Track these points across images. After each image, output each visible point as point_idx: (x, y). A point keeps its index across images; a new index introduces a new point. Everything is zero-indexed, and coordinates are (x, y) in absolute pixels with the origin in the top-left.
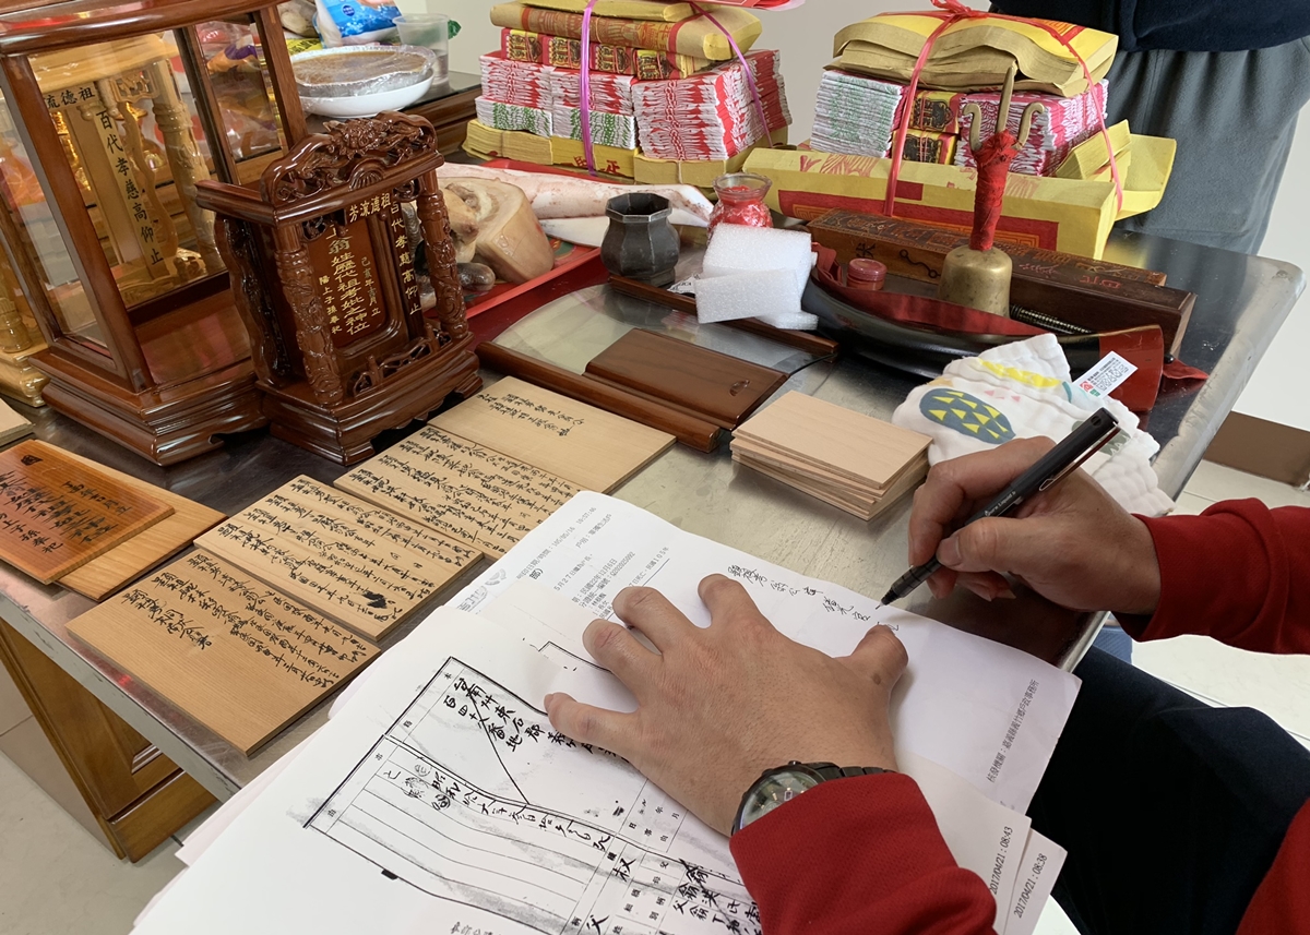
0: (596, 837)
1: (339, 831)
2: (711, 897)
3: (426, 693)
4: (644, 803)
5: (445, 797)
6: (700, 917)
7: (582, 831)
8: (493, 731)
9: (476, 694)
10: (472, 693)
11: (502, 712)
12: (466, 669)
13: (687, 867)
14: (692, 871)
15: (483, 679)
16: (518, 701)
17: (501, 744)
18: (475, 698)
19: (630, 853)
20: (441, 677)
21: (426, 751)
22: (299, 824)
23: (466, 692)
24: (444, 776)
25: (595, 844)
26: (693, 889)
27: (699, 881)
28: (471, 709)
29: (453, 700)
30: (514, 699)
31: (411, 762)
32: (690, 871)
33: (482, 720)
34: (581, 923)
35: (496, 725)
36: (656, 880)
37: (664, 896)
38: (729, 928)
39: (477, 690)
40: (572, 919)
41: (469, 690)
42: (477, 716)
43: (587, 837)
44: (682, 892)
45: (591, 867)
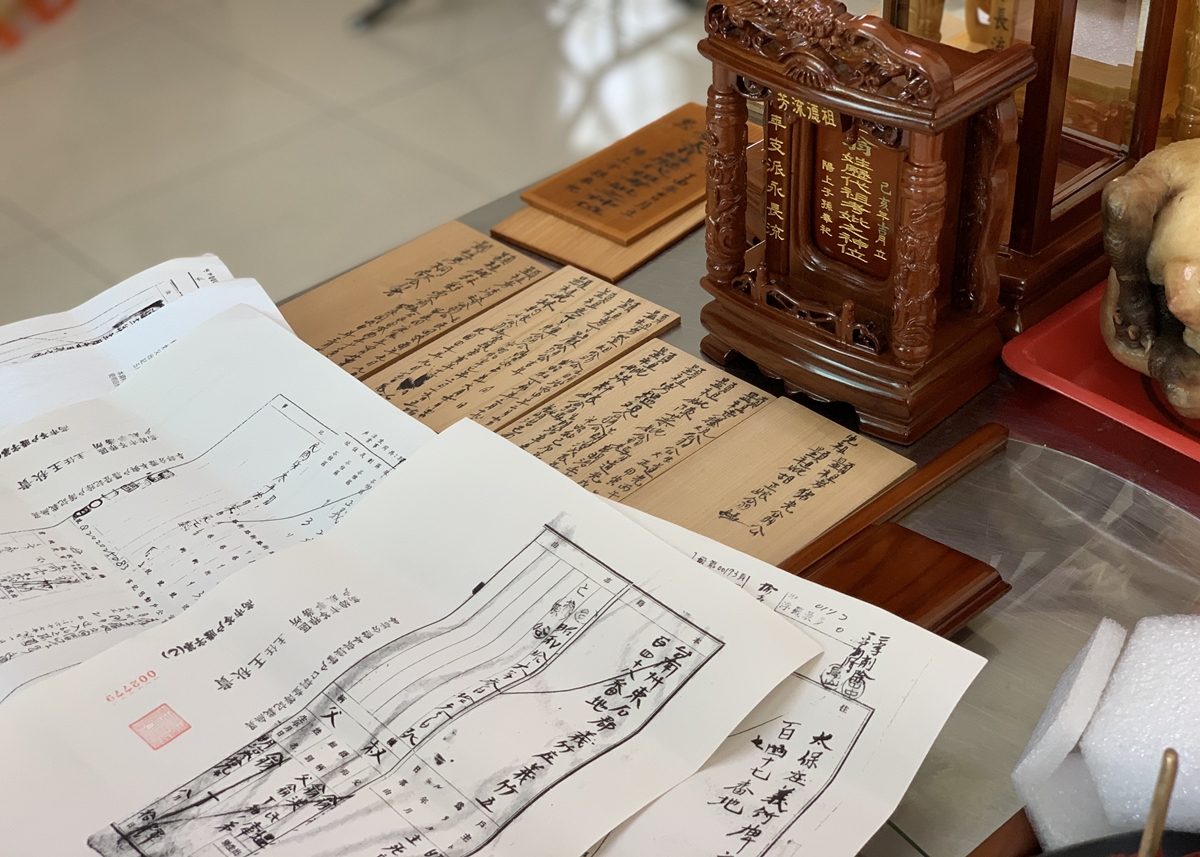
0: (419, 734)
1: (535, 550)
2: (295, 804)
3: (679, 620)
4: (438, 787)
5: (546, 634)
6: (282, 790)
7: (433, 724)
8: (617, 683)
9: (667, 668)
10: (669, 663)
11: (639, 694)
12: (703, 659)
13: (341, 798)
14: (335, 801)
15: (687, 675)
16: (652, 712)
17: (600, 691)
18: (662, 667)
19: (388, 761)
20: (697, 634)
21: (603, 619)
22: (550, 521)
23: (671, 657)
24: (571, 635)
25: (412, 730)
26: (315, 795)
27: (320, 802)
28: (646, 662)
29: (664, 644)
30: (655, 708)
31: (593, 606)
32: (335, 798)
33: (631, 673)
34: (338, 703)
35: (623, 688)
36: (345, 772)
37: (323, 772)
38: (255, 806)
39: (673, 668)
40: (345, 695)
41: (674, 661)
42: (638, 667)
43: (423, 725)
44: (317, 786)
45: (389, 721)
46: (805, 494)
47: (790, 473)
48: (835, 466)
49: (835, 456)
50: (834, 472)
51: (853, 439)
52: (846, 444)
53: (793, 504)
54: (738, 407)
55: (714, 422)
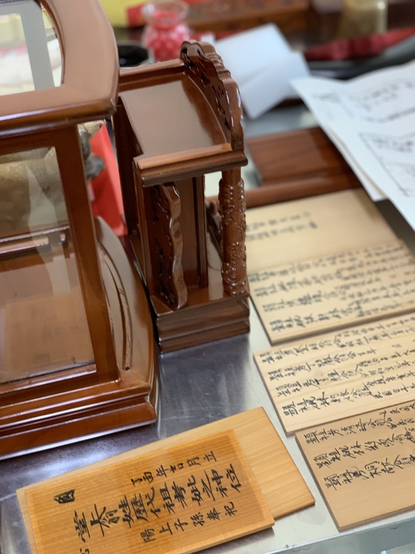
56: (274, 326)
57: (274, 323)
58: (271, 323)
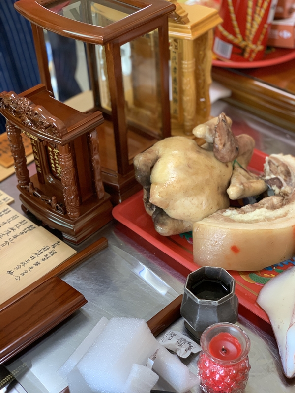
46: (38, 264)
47: (35, 256)
48: (50, 253)
49: (51, 249)
50: (49, 255)
51: (59, 242)
52: (56, 244)
53: (32, 267)
54: (25, 231)
55: (15, 237)
56: (8, 210)
57: (9, 212)
58: (10, 211)
